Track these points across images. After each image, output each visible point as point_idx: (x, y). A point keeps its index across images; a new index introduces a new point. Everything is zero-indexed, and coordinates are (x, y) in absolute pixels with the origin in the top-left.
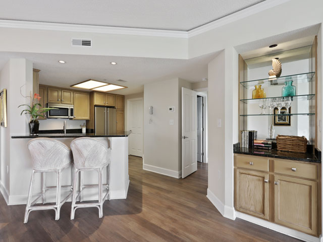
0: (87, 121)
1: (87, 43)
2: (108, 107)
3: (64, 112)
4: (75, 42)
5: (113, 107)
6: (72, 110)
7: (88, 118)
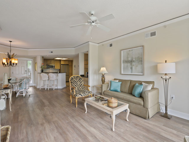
0: (59, 69)
1: (52, 52)
2: (65, 65)
3: (52, 67)
4: (50, 52)
5: (68, 65)
6: (54, 66)
7: (59, 68)
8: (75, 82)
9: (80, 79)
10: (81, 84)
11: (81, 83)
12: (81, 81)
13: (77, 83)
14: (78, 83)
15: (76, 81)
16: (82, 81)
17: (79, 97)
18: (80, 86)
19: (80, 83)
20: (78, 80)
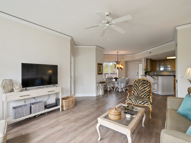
4: (149, 53)
8: (135, 86)
9: (144, 84)
10: (144, 90)
11: (144, 88)
12: (144, 87)
13: (138, 88)
14: (140, 88)
15: (138, 85)
16: (146, 86)
17: (129, 102)
18: (142, 92)
19: (142, 88)
20: (141, 84)
